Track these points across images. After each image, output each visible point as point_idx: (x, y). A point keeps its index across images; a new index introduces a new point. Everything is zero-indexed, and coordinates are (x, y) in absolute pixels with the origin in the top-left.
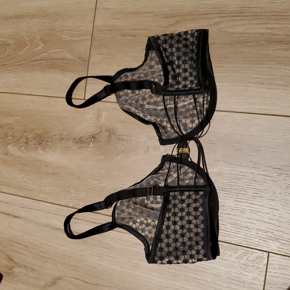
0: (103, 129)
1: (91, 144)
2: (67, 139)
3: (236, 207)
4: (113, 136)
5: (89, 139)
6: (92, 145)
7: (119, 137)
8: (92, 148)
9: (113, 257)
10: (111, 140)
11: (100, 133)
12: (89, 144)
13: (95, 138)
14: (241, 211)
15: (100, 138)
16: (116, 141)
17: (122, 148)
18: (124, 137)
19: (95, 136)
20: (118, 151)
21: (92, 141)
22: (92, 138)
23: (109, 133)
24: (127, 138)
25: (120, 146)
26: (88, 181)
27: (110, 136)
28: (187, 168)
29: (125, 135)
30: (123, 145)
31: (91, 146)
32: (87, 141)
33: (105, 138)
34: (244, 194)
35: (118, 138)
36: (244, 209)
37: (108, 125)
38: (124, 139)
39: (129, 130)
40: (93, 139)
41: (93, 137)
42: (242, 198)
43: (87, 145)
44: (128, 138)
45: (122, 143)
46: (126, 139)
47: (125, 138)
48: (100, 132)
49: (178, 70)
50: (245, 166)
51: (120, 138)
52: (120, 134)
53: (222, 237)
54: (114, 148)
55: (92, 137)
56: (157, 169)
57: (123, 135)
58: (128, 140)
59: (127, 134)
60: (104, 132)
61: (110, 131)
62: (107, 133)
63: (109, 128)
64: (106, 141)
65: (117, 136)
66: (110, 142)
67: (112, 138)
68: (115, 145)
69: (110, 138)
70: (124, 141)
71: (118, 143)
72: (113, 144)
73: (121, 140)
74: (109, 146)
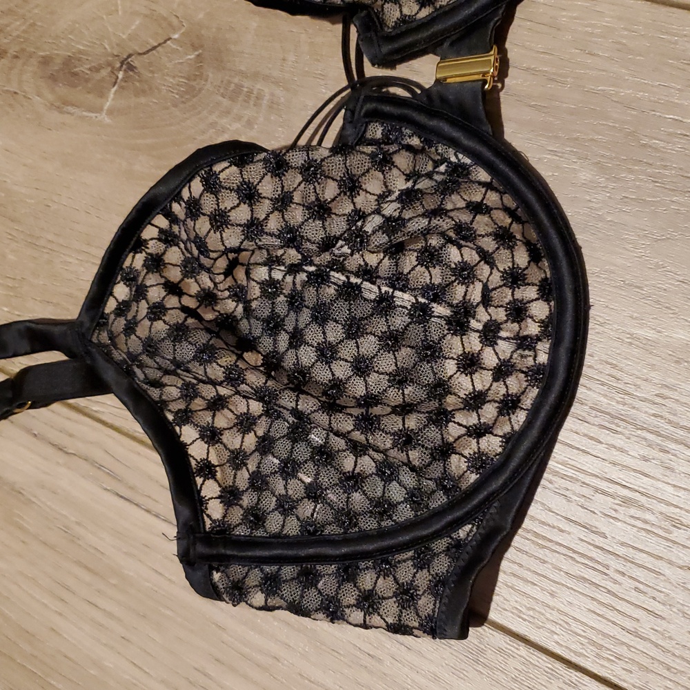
0: (174, 30)
1: (112, 96)
2: (16, 57)
4: (211, 75)
5: (104, 73)
6: (113, 100)
7: (236, 80)
8: (110, 112)
9: (110, 615)
10: (200, 90)
11: (159, 49)
12: (102, 94)
13: (131, 68)
15: (152, 72)
16: (220, 98)
18: (258, 86)
19: (135, 61)
21: (115, 83)
22: (120, 69)
23: (198, 55)
24: (272, 94)
25: (237, 125)
26: (71, 260)
27: (196, 73)
29: (267, 78)
30: (250, 124)
31: (107, 105)
32: (98, 76)
33: (174, 77)
35: (232, 87)
37: (201, 16)
38: (259, 98)
39: (291, 57)
40: (121, 75)
41: (122, 63)
43: (91, 98)
44: (279, 92)
45: (248, 113)
46: (267, 97)
47: (266, 90)
48: (159, 45)
51: (239, 87)
52: (243, 68)
53: (631, 672)
54: (203, 132)
55: (118, 65)
57: (256, 76)
58: (273, 105)
59: (276, 73)
60: (174, 47)
61: (202, 46)
62: (189, 57)
63: (203, 32)
64: (177, 94)
65: (230, 76)
66: (194, 100)
67: (206, 80)
68: (213, 118)
69: (195, 80)
70: (255, 105)
71: (227, 112)
72: (205, 113)
73: (245, 101)
74: (185, 116)
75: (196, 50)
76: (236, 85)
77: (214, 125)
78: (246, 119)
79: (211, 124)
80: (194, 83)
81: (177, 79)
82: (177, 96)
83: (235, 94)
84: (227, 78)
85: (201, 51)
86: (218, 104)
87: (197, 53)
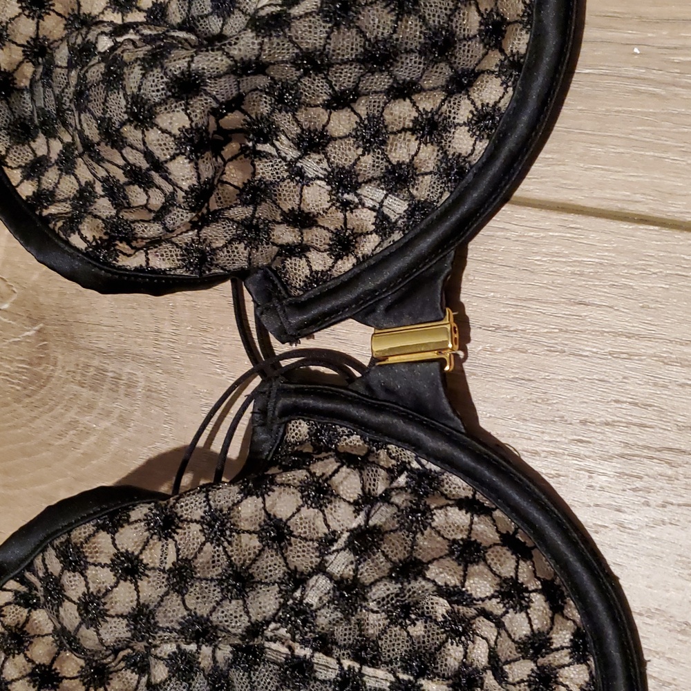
4: (60, 357)
7: (96, 363)
10: (49, 377)
16: (78, 388)
17: (116, 442)
18: (128, 370)
20: (88, 457)
23: (39, 331)
24: (147, 379)
25: (105, 424)
27: (40, 355)
29: (136, 357)
30: (123, 421)
33: (11, 362)
35: (92, 371)
38: (131, 385)
39: (167, 328)
44: (157, 376)
45: (120, 406)
46: (142, 383)
47: (139, 374)
51: (101, 371)
52: (102, 345)
54: (61, 435)
57: (122, 355)
58: (152, 395)
59: (150, 351)
60: (5, 320)
61: (43, 318)
62: (28, 333)
63: (41, 299)
64: (18, 384)
65: (88, 358)
66: (42, 391)
67: (55, 365)
68: (72, 415)
69: (39, 364)
70: (126, 395)
71: (91, 407)
72: (59, 409)
73: (111, 389)
74: (33, 414)
75: (34, 325)
76: (97, 368)
77: (73, 424)
78: (116, 414)
79: (70, 423)
80: (38, 369)
81: (16, 364)
82: (18, 388)
83: (97, 381)
84: (82, 359)
85: (41, 325)
86: (76, 396)
87: (37, 328)
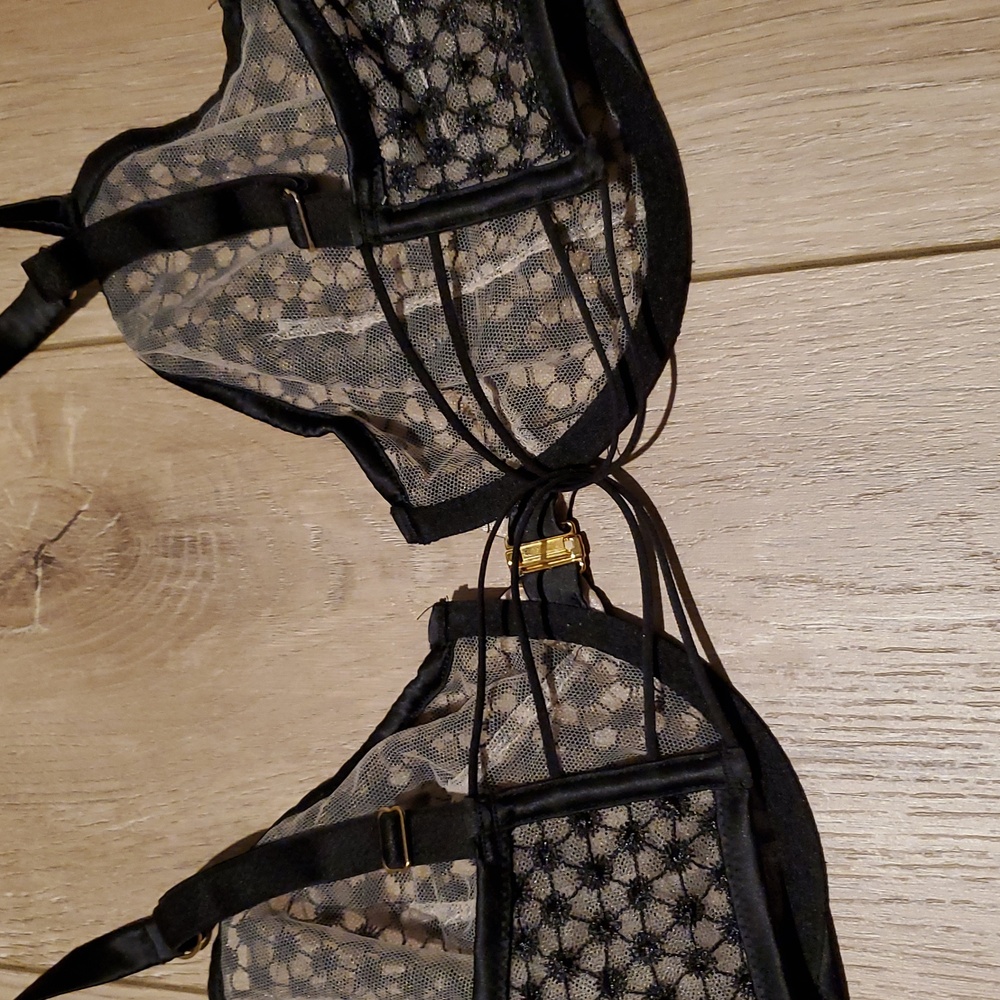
0: (81, 501)
1: (38, 600)
3: (928, 854)
4: (141, 537)
5: (20, 576)
6: (41, 603)
7: (173, 533)
8: (44, 619)
10: (137, 557)
11: (72, 528)
12: (27, 602)
13: (49, 560)
14: (968, 873)
15: (74, 557)
16: (163, 559)
17: (206, 596)
18: (200, 531)
19: (51, 551)
20: (185, 615)
21: (37, 584)
22: (36, 566)
23: (118, 520)
24: (218, 534)
25: (193, 583)
26: (62, 808)
27: (124, 540)
28: (587, 654)
29: (205, 518)
30: (207, 575)
31: (38, 611)
32: (13, 584)
33: (101, 553)
34: (968, 766)
35: (171, 541)
36: (983, 854)
37: (105, 474)
38: (206, 543)
39: (224, 487)
40: (39, 572)
41: (36, 558)
42: (956, 788)
43: (17, 611)
44: (224, 529)
45: (201, 564)
46: (214, 539)
47: (211, 532)
48: (71, 523)
49: (421, 72)
50: (940, 589)
51: (179, 539)
52: (175, 516)
54: (158, 604)
55: (32, 562)
56: (415, 691)
57: (192, 520)
58: (225, 546)
59: (214, 510)
60: (88, 519)
61: (119, 509)
62: (109, 525)
63: (114, 492)
64: (112, 572)
65: (165, 530)
66: (134, 571)
67: (139, 545)
68: (163, 584)
69: (125, 549)
70: (204, 553)
71: (176, 573)
72: (152, 583)
73: (191, 552)
74: (131, 593)
75: (113, 516)
76: (175, 538)
77: (166, 592)
78: (200, 571)
79: (163, 592)
80: (124, 553)
81: (105, 555)
82: (113, 574)
83: (177, 548)
84: (161, 534)
85: (119, 514)
86: (163, 566)
87: (116, 518)
